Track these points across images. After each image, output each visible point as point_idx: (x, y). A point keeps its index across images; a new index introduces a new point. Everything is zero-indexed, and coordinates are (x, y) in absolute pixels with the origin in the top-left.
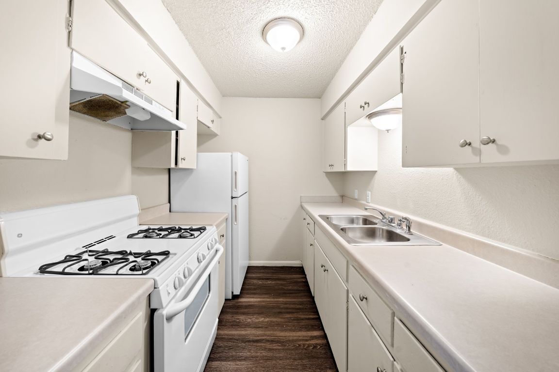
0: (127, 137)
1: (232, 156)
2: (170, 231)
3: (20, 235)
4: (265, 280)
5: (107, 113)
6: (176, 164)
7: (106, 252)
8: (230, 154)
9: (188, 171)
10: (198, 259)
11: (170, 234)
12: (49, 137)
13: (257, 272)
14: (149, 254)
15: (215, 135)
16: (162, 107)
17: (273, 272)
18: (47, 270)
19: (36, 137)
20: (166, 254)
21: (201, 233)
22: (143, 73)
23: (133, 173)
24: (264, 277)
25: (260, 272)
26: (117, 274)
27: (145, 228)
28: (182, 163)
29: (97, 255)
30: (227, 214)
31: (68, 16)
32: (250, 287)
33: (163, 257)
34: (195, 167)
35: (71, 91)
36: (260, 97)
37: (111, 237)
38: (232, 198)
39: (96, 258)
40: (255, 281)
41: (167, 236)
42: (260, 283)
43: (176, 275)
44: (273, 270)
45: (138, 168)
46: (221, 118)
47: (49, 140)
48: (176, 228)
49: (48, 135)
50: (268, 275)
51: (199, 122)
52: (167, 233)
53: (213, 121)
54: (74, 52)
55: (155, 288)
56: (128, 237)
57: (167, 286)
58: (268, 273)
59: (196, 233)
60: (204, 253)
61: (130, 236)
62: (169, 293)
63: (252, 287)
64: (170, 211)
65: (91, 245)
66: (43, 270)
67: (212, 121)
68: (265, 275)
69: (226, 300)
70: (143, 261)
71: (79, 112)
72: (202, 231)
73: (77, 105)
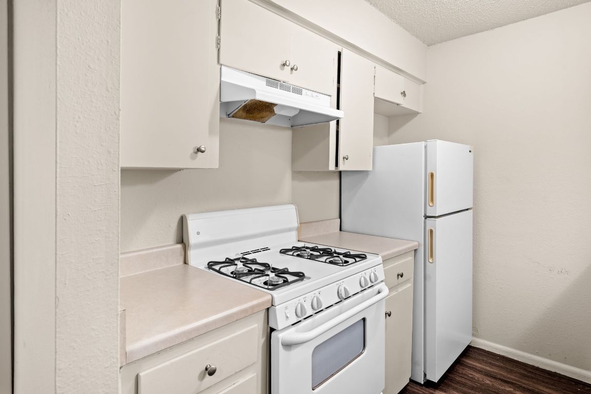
0: (287, 135)
1: (426, 147)
2: (321, 252)
3: (198, 233)
4: (499, 382)
5: (261, 114)
6: (337, 165)
7: (254, 262)
8: (423, 143)
9: (361, 174)
10: (338, 292)
11: (321, 256)
12: (203, 149)
13: (486, 362)
14: (285, 271)
15: (414, 114)
16: (315, 94)
17: (521, 374)
18: (213, 267)
19: (196, 151)
20: (300, 276)
21: (356, 261)
22: (286, 61)
23: (293, 178)
24: (499, 376)
25: (495, 365)
26: (250, 283)
27: (300, 245)
28: (344, 164)
29: (246, 262)
30: (417, 243)
31: (218, 35)
32: (463, 380)
33: (296, 278)
34: (370, 169)
35: (220, 104)
36: (513, 22)
37: (266, 249)
38: (426, 217)
39: (244, 265)
40: (477, 376)
41: (317, 258)
42: (488, 382)
43: (299, 300)
44: (525, 370)
45: (300, 172)
46: (424, 83)
47: (203, 152)
48: (332, 251)
49: (203, 147)
50: (509, 376)
51: (377, 100)
52: (318, 254)
53: (404, 94)
54: (222, 67)
55: (272, 305)
56: (281, 252)
57: (286, 308)
58: (511, 372)
59: (351, 260)
60: (347, 288)
61: (284, 252)
62: (287, 317)
63: (469, 383)
64: (341, 230)
65: (248, 253)
66: (211, 265)
67: (402, 93)
68: (505, 374)
69: (412, 381)
70: (276, 277)
71: (240, 118)
72: (357, 259)
73: (236, 112)
